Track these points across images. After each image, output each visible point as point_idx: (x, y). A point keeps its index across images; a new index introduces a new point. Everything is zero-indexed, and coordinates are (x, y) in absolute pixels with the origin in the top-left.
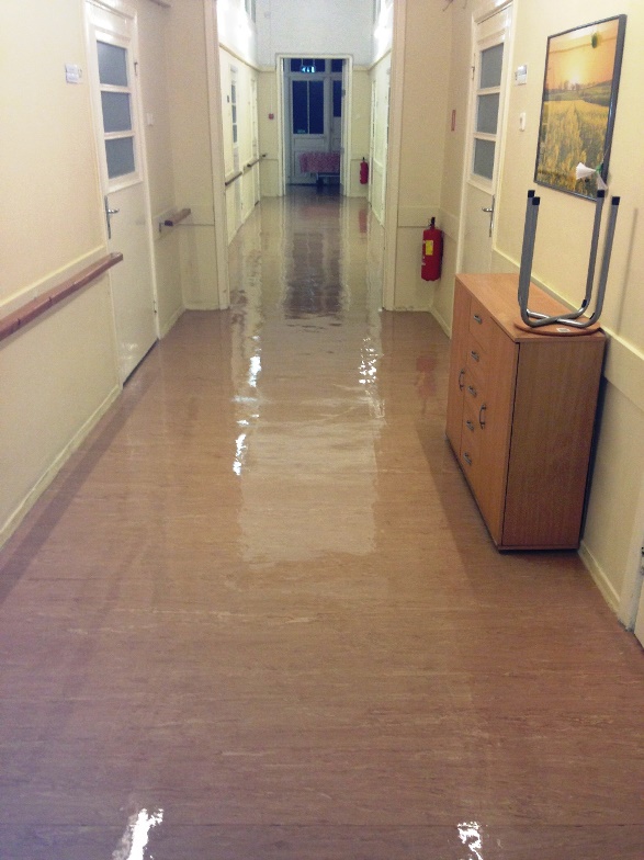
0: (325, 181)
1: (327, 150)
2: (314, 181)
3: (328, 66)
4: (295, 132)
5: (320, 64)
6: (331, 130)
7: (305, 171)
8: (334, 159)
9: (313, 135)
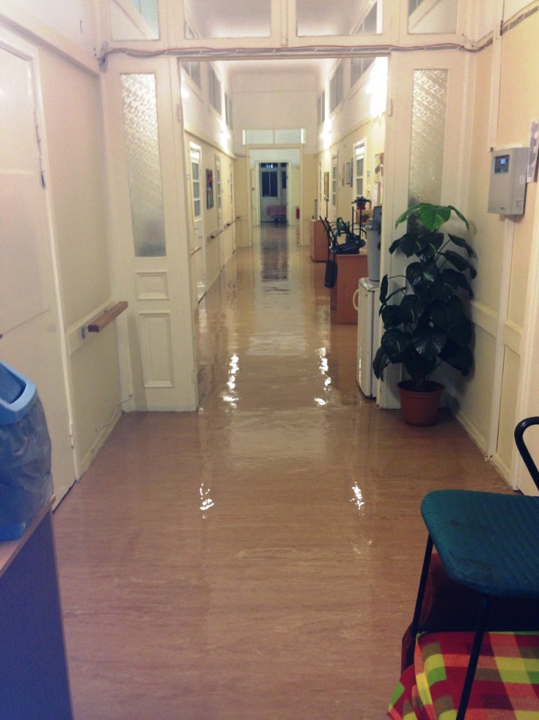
0: (279, 220)
1: (279, 204)
2: (273, 220)
3: (279, 166)
4: (263, 196)
5: (275, 165)
6: (282, 195)
7: (269, 214)
8: (284, 208)
9: (272, 198)
